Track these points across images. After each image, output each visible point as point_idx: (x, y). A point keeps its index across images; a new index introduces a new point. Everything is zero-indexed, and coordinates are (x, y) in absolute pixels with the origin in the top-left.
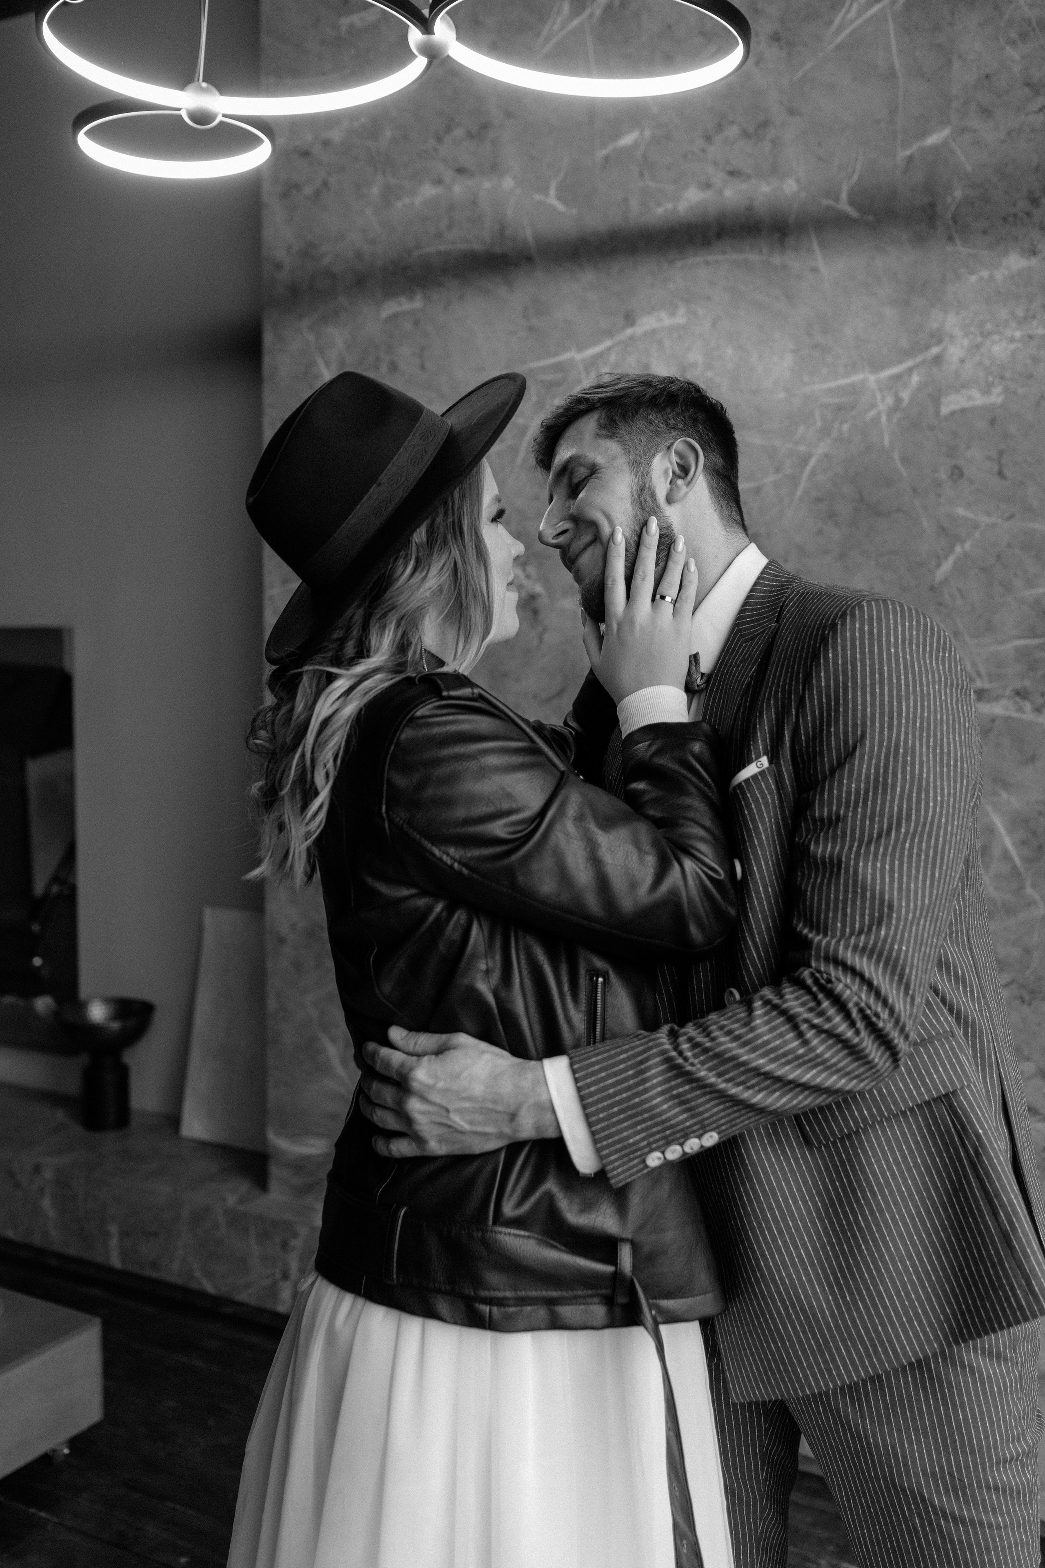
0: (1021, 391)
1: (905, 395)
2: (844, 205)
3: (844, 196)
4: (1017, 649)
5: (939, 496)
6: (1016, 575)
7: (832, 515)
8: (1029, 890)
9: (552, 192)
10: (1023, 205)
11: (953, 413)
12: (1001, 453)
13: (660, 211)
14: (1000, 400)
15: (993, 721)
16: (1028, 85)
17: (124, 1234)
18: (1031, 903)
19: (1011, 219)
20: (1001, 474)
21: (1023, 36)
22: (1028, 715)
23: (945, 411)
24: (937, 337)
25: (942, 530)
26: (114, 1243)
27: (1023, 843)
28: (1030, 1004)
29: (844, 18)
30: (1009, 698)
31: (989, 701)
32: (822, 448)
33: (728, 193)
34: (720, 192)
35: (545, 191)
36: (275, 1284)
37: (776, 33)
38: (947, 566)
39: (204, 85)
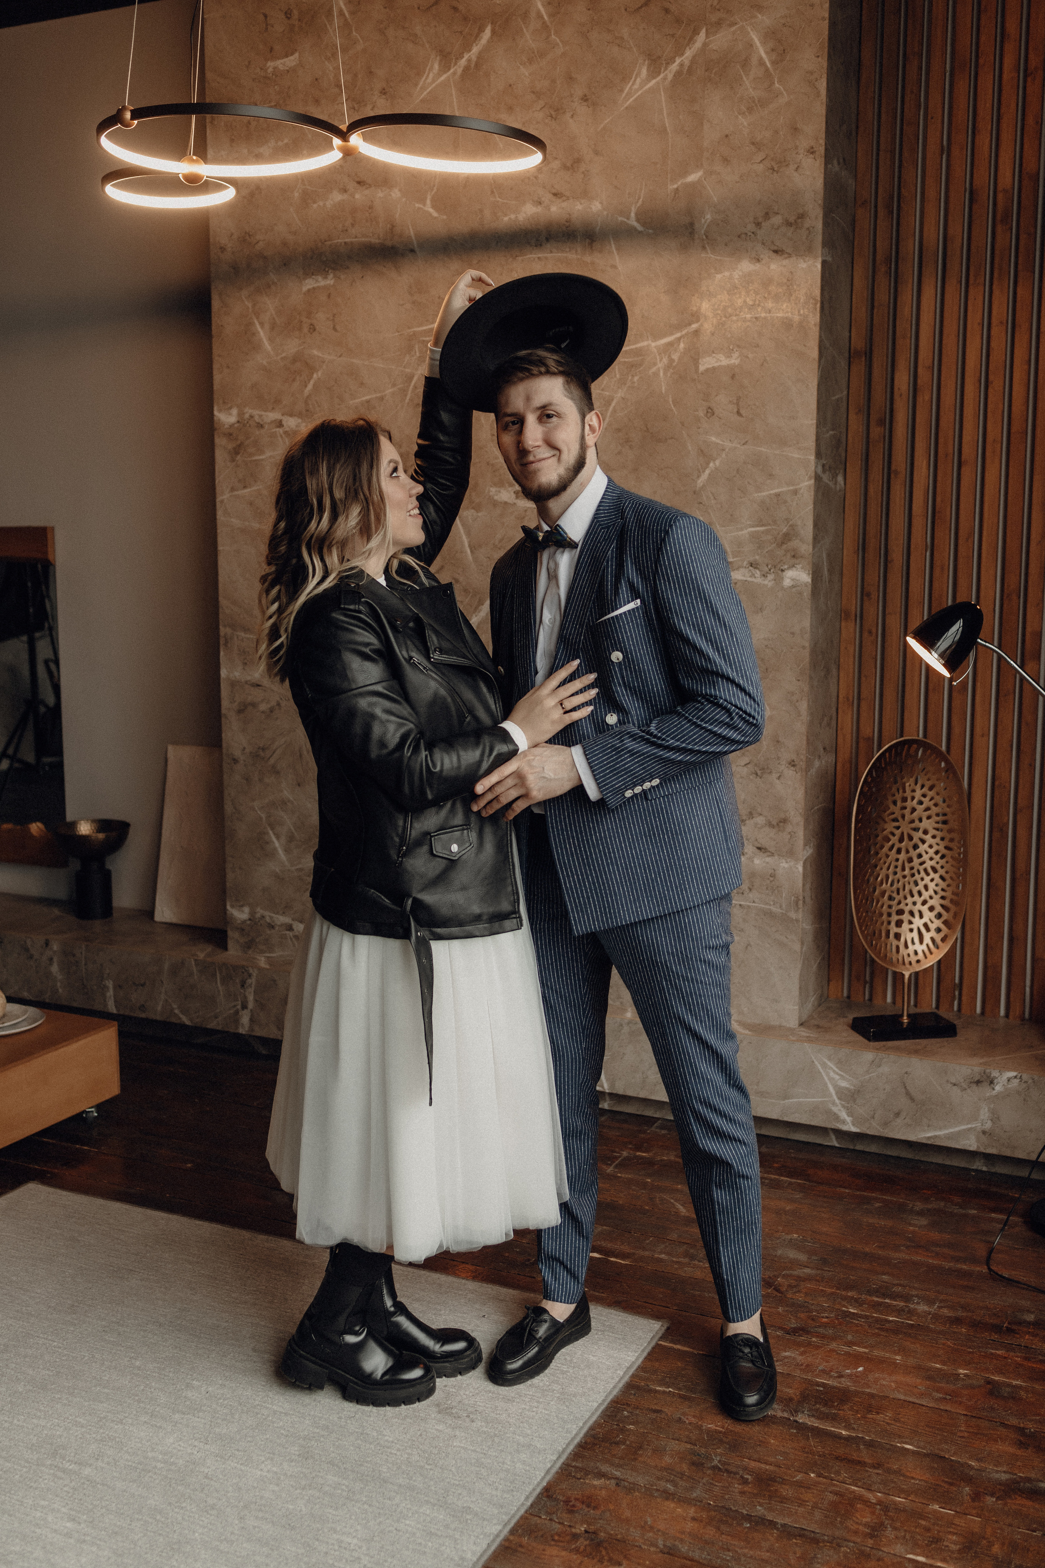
0: (750, 356)
1: (675, 357)
2: (633, 222)
3: (633, 215)
4: (750, 534)
5: (699, 428)
6: (749, 483)
7: (627, 441)
9: (428, 202)
10: (751, 227)
11: (707, 370)
12: (739, 398)
13: (506, 219)
14: (737, 362)
16: (753, 144)
17: (118, 987)
19: (743, 236)
20: (739, 413)
21: (750, 110)
22: (759, 580)
23: (702, 368)
24: (696, 317)
25: (701, 452)
26: (110, 993)
29: (630, 88)
32: (620, 394)
33: (554, 209)
34: (548, 208)
35: (423, 201)
36: (237, 1012)
37: (585, 96)
38: (705, 476)
39: (194, 158)
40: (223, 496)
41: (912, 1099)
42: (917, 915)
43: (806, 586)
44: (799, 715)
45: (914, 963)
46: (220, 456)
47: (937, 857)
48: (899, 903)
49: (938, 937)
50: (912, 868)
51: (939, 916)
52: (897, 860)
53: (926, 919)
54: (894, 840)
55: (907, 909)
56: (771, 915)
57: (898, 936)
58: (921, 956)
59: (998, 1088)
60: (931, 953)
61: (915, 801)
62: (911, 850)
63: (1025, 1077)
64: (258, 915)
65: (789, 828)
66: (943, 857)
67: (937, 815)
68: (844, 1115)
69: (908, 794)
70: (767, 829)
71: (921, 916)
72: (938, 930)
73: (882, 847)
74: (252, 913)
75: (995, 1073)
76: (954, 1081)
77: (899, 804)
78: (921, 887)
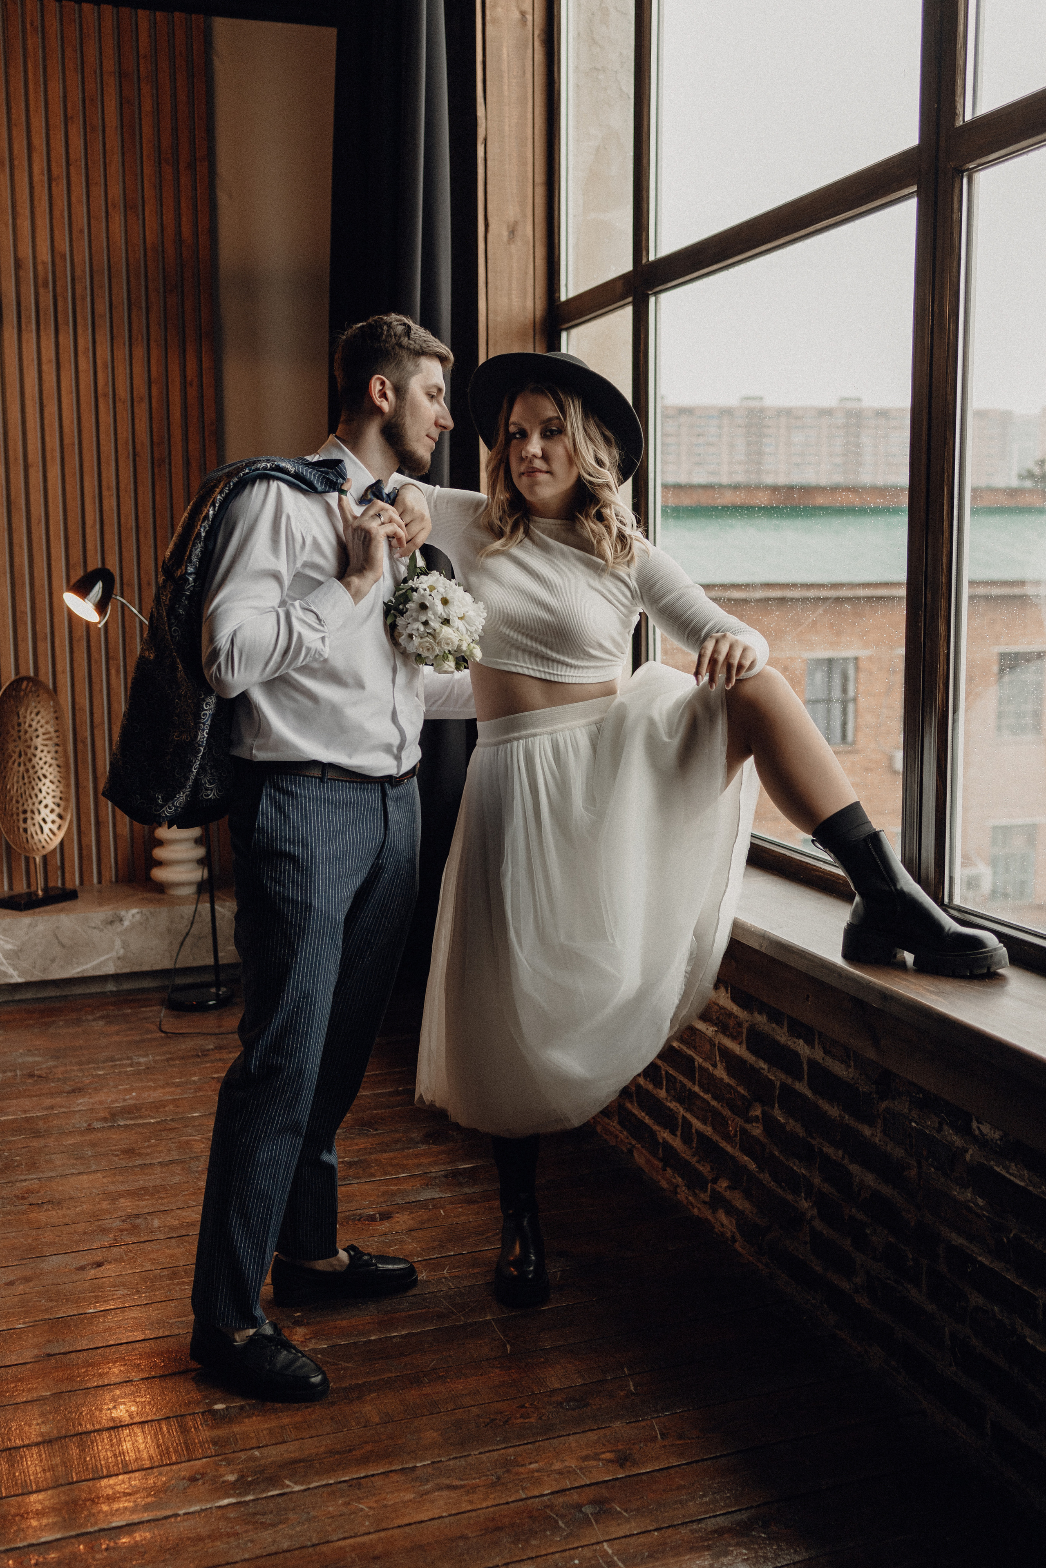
41: (63, 946)
42: (36, 813)
45: (40, 848)
47: (46, 767)
48: (23, 805)
49: (54, 827)
50: (29, 777)
51: (52, 811)
52: (19, 772)
53: (43, 815)
54: (15, 756)
55: (29, 809)
57: (25, 830)
58: (44, 843)
59: (126, 923)
60: (51, 839)
61: (27, 725)
62: (27, 764)
63: (144, 910)
66: (50, 766)
67: (44, 734)
69: (21, 720)
71: (39, 813)
72: (53, 822)
73: (8, 762)
75: (123, 913)
76: (93, 925)
77: (16, 727)
78: (36, 791)
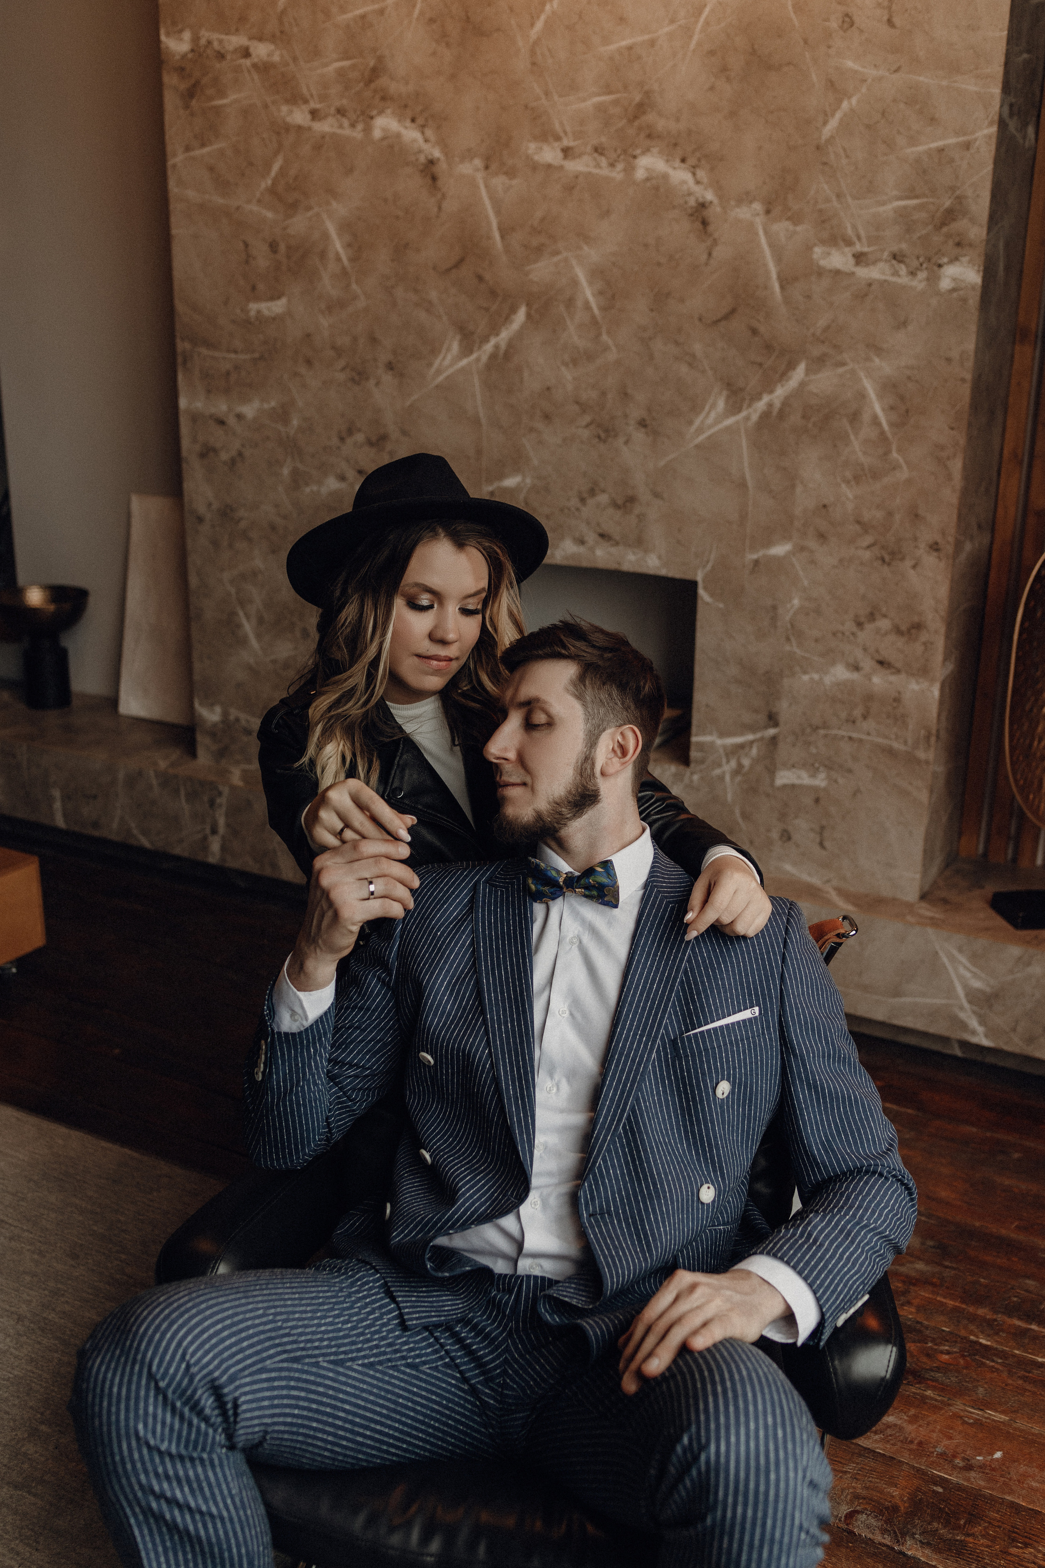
4: (895, 210)
5: (829, 47)
6: (899, 132)
7: (724, 69)
8: (895, 455)
15: (870, 285)
17: (67, 798)
18: (895, 467)
20: (890, 22)
22: (904, 279)
25: (831, 84)
26: (58, 805)
27: (892, 408)
28: (889, 564)
30: (886, 261)
31: (867, 265)
36: (205, 838)
38: (833, 123)
40: (177, 159)
43: (973, 288)
44: (949, 477)
46: (171, 101)
56: (890, 752)
64: (232, 718)
65: (924, 637)
68: (974, 1023)
70: (892, 637)
74: (225, 714)
